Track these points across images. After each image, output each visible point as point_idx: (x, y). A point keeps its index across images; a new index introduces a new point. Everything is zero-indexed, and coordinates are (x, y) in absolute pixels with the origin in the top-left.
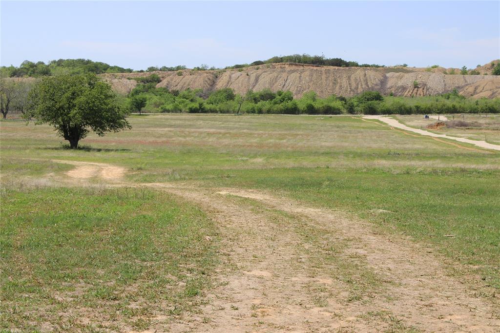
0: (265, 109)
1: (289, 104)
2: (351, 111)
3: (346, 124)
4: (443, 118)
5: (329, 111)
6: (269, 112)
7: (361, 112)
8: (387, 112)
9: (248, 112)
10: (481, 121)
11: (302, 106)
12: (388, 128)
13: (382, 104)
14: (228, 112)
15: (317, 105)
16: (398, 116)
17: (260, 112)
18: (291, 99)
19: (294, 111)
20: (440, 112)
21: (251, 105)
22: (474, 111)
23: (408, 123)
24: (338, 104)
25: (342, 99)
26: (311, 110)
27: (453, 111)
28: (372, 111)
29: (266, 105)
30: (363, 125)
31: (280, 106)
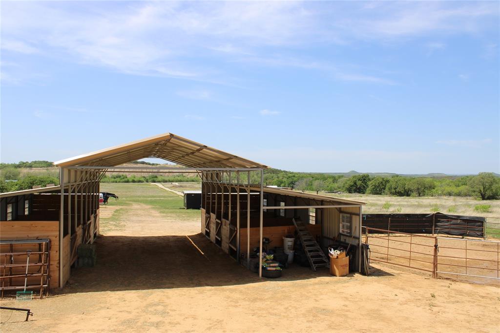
0: (118, 181)
1: (126, 179)
2: (147, 182)
3: (145, 186)
4: (177, 184)
5: (139, 181)
6: (119, 182)
7: (150, 182)
8: (159, 182)
9: (112, 182)
10: (188, 185)
11: (130, 180)
12: (158, 188)
13: (157, 179)
14: (105, 182)
15: (136, 180)
16: (163, 183)
17: (116, 182)
18: (127, 177)
19: (128, 182)
20: (176, 182)
21: (113, 180)
22: (187, 181)
23: (166, 186)
24: (142, 179)
25: (144, 177)
26: (134, 181)
27: (181, 181)
28: (154, 182)
29: (118, 179)
30: (150, 187)
31: (123, 180)
